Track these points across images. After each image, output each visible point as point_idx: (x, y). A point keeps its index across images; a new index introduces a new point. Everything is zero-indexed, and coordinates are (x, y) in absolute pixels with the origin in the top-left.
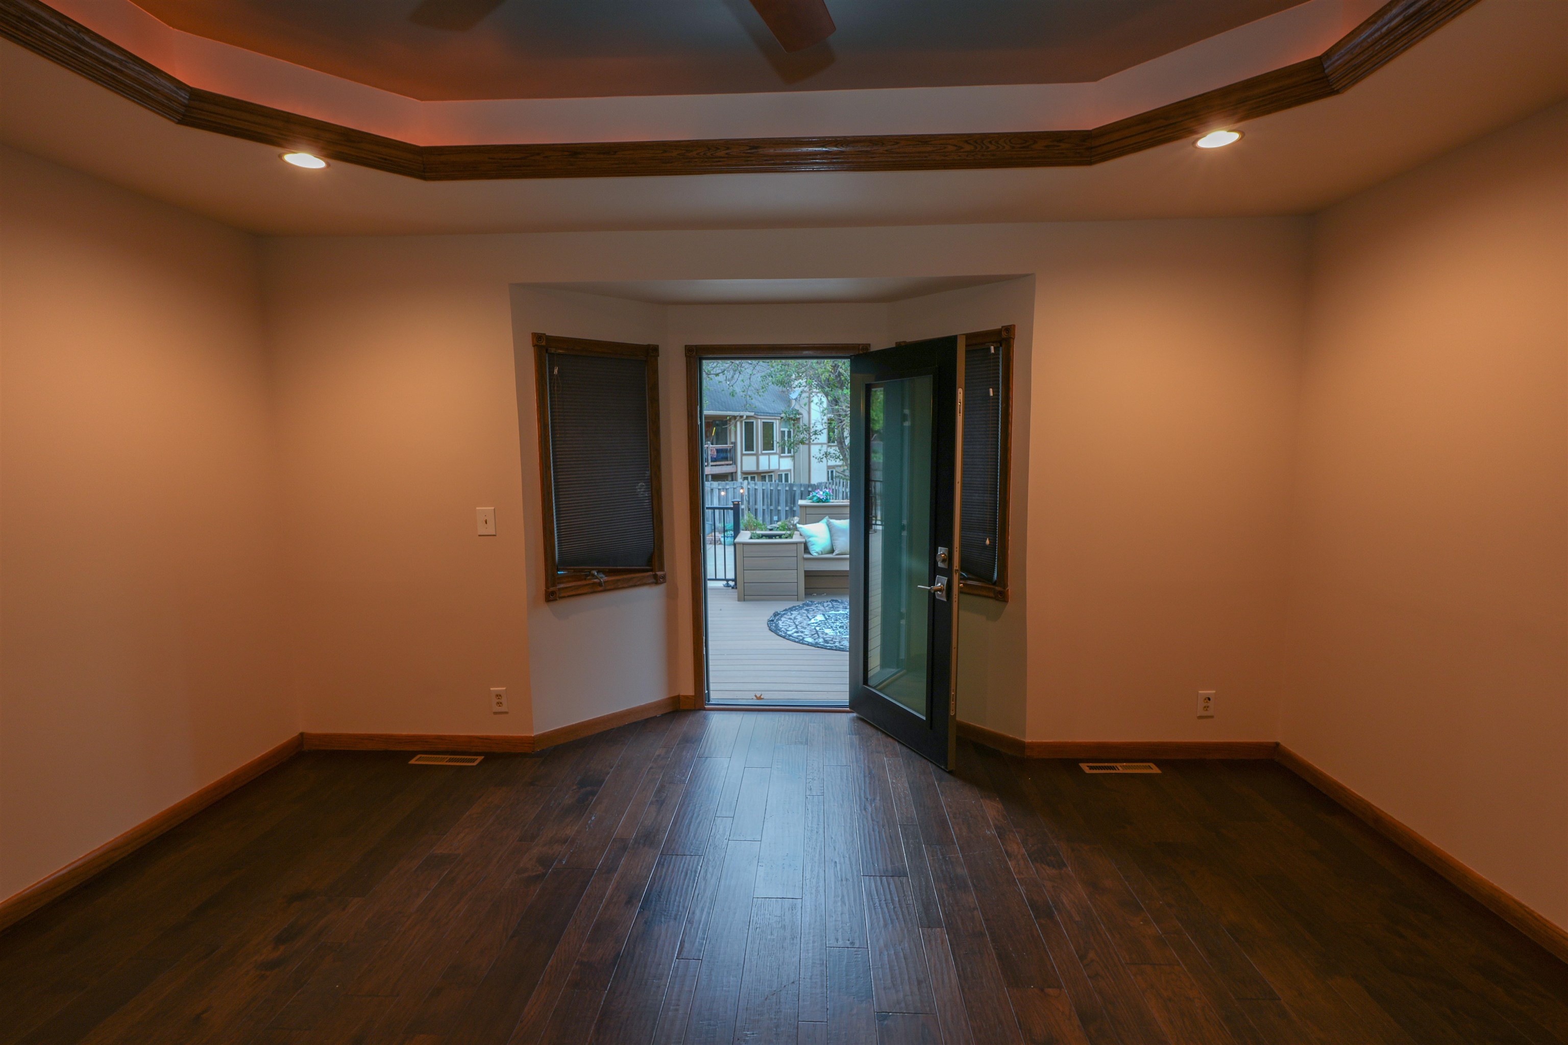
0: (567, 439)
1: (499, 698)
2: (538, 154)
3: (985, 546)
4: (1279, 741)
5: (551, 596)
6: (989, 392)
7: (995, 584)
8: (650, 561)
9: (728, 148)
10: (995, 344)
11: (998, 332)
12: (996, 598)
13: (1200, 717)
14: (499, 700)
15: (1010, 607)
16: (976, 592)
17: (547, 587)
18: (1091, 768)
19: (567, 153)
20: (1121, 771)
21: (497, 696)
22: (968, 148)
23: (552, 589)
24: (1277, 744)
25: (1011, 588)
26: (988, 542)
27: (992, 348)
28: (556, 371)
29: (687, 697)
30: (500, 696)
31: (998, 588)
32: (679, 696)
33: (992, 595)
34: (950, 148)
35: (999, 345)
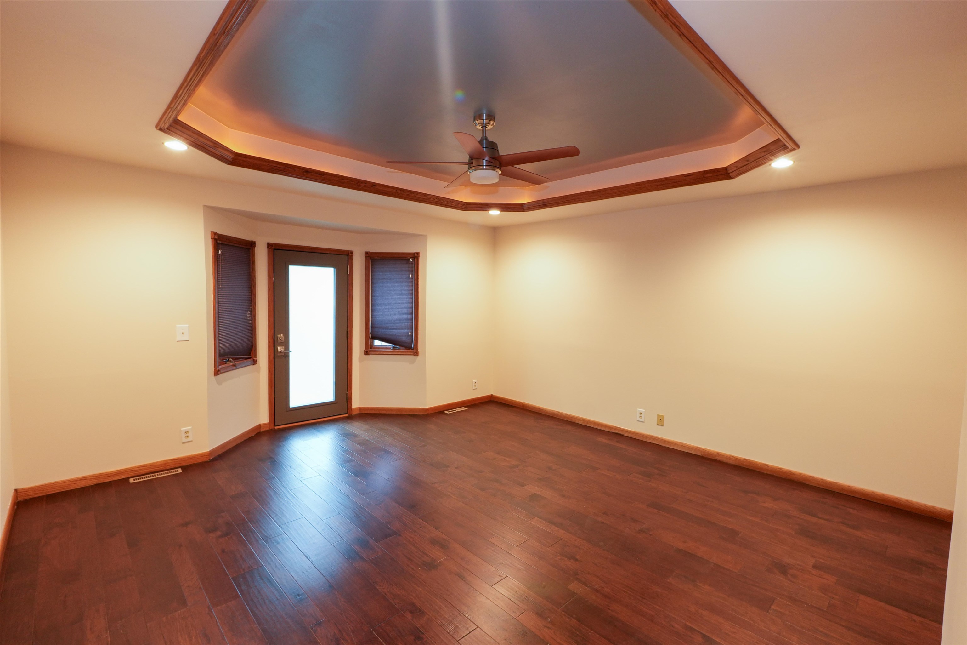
0: (223, 288)
1: (187, 434)
2: (291, 168)
3: (409, 335)
4: (492, 394)
5: (217, 373)
6: (410, 276)
7: (412, 349)
8: (249, 353)
9: (366, 184)
10: (412, 258)
11: (414, 253)
12: (414, 355)
13: (474, 389)
14: (187, 435)
15: (419, 358)
16: (405, 353)
17: (215, 367)
18: (448, 412)
19: (304, 171)
20: (457, 411)
21: (186, 432)
22: (436, 200)
23: (218, 369)
24: (492, 395)
25: (420, 350)
26: (410, 333)
27: (411, 259)
28: (220, 252)
29: (265, 424)
30: (187, 432)
31: (415, 351)
32: (260, 425)
33: (412, 354)
34: (432, 199)
35: (413, 258)
